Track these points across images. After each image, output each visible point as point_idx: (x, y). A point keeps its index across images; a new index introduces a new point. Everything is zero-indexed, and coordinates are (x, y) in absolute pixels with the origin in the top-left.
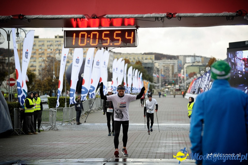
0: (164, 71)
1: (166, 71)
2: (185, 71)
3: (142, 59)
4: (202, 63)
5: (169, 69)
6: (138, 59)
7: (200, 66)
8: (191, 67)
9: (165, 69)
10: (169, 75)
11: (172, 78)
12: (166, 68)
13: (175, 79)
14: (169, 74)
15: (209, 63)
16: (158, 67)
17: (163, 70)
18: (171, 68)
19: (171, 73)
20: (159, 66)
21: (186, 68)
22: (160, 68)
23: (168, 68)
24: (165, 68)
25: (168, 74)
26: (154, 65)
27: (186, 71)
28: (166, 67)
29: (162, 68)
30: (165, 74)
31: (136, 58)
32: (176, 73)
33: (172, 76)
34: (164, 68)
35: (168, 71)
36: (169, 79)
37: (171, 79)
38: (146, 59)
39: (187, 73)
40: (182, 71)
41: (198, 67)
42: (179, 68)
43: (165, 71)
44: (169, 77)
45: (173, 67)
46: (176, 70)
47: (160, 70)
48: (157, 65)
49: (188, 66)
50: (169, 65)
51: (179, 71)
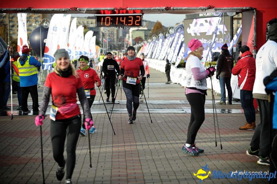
0: (109, 36)
3: (88, 23)
4: (147, 27)
5: (114, 33)
6: (83, 23)
7: (145, 30)
8: (137, 32)
9: (110, 33)
10: (114, 40)
11: (117, 42)
12: (111, 33)
13: (120, 43)
14: (114, 38)
15: (154, 27)
16: (103, 32)
17: (107, 34)
18: (115, 32)
19: (115, 37)
20: (104, 30)
22: (105, 32)
23: (113, 33)
24: (110, 32)
25: (113, 39)
26: (100, 29)
27: (132, 35)
28: (110, 31)
29: (107, 32)
32: (121, 37)
33: (117, 41)
34: (109, 33)
35: (113, 36)
36: (114, 44)
37: (116, 43)
38: (91, 23)
39: (132, 37)
40: (127, 35)
41: (144, 31)
42: (123, 32)
43: (110, 35)
44: (114, 42)
45: (118, 31)
46: (121, 35)
47: (105, 34)
48: (102, 29)
49: (133, 31)
50: (114, 30)
51: (124, 36)
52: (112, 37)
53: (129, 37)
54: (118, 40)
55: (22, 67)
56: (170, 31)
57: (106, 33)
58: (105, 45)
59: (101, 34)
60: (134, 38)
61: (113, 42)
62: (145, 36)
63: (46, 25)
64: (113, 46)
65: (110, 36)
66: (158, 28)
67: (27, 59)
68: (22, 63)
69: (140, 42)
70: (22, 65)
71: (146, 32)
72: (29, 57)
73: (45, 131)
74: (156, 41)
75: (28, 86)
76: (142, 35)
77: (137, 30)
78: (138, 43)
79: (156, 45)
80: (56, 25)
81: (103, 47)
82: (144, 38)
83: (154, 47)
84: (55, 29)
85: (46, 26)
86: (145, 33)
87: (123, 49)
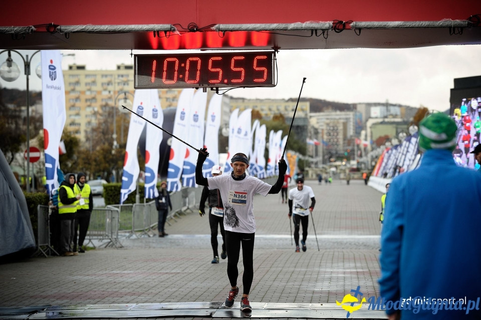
0: (328, 134)
1: (332, 134)
2: (369, 134)
3: (286, 109)
4: (401, 118)
5: (337, 129)
6: (278, 110)
7: (397, 123)
8: (381, 127)
9: (330, 129)
10: (337, 141)
11: (344, 146)
12: (332, 128)
13: (350, 148)
14: (338, 139)
15: (415, 118)
16: (316, 126)
17: (325, 132)
18: (341, 127)
19: (341, 136)
20: (318, 123)
21: (371, 128)
22: (321, 128)
23: (335, 128)
24: (330, 127)
25: (335, 140)
26: (309, 122)
27: (372, 133)
28: (331, 125)
29: (324, 127)
30: (330, 139)
31: (274, 109)
32: (351, 136)
33: (344, 143)
34: (328, 128)
35: (335, 134)
36: (338, 149)
37: (341, 148)
39: (372, 136)
40: (363, 132)
41: (394, 125)
42: (356, 128)
43: (330, 133)
44: (338, 145)
45: (345, 125)
46: (351, 132)
47: (319, 131)
48: (313, 121)
49: (375, 124)
50: (338, 122)
51: (358, 134)
52: (334, 137)
53: (366, 136)
54: (346, 142)
57: (323, 130)
59: (312, 131)
60: (375, 139)
61: (336, 146)
62: (397, 133)
64: (334, 152)
65: (330, 135)
71: (400, 126)
76: (390, 132)
77: (382, 123)
86: (397, 128)
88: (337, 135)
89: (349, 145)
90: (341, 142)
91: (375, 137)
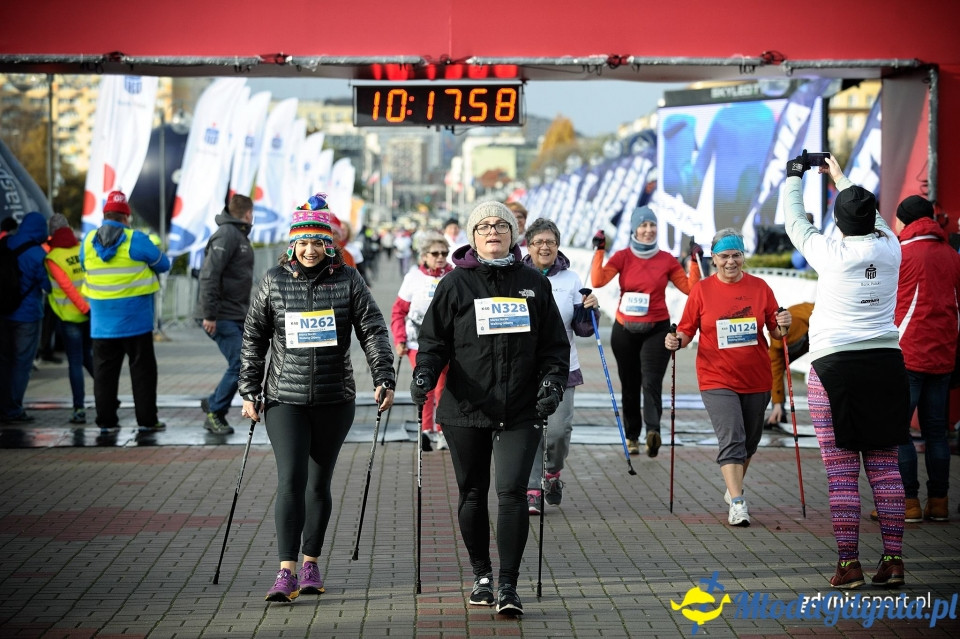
0: (395, 165)
1: (402, 162)
2: (468, 164)
3: (324, 119)
4: (525, 136)
5: (410, 156)
7: (517, 147)
8: (490, 151)
9: (398, 156)
10: (412, 177)
12: (401, 154)
13: (432, 189)
14: (412, 174)
15: (549, 137)
16: (377, 149)
17: (390, 159)
18: (417, 152)
19: (416, 168)
20: (378, 141)
21: (472, 153)
22: (383, 152)
23: (408, 153)
24: (399, 151)
25: (407, 174)
26: (364, 142)
27: (474, 161)
28: (401, 147)
29: (389, 152)
30: (398, 173)
32: (436, 169)
33: (422, 179)
34: (396, 154)
35: (408, 164)
36: (412, 190)
37: (417, 189)
38: (337, 121)
39: (474, 168)
40: (456, 162)
41: (513, 150)
42: (444, 151)
43: (398, 163)
44: (411, 184)
45: (425, 148)
46: (435, 161)
47: (381, 158)
48: (373, 140)
49: (478, 148)
50: (412, 143)
51: (446, 164)
52: (404, 169)
53: (463, 168)
54: (426, 177)
55: (105, 265)
56: (608, 148)
57: (385, 157)
58: (381, 194)
59: (369, 158)
60: (479, 173)
61: (408, 186)
62: (519, 165)
63: (183, 122)
64: (407, 198)
65: (398, 165)
66: (560, 140)
67: (125, 239)
68: (107, 252)
69: (499, 185)
70: (107, 259)
71: (523, 152)
72: (129, 233)
73: (161, 512)
74: (558, 184)
75: (126, 335)
76: (506, 161)
77: (491, 146)
78: (494, 189)
79: (557, 196)
80: (214, 124)
81: (373, 201)
82: (512, 172)
83: (550, 204)
84: (212, 136)
85: (182, 127)
86: (517, 156)
87: (441, 208)
88: (412, 163)
89: (431, 182)
90: (417, 176)
91: (480, 171)
